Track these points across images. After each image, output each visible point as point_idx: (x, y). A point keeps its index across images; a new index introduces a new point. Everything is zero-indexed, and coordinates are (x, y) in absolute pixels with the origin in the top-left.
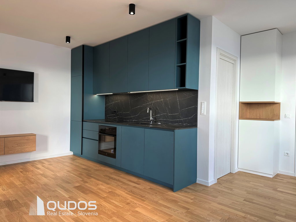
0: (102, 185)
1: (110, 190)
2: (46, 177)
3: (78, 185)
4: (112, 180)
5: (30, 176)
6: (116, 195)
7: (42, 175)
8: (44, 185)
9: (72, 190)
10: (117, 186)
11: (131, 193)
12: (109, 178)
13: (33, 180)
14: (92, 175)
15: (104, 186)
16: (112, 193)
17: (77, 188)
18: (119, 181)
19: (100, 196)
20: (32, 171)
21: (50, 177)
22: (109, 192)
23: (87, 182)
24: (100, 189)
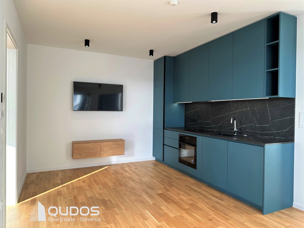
0: (183, 195)
1: (192, 202)
2: (133, 180)
3: (160, 192)
4: (193, 191)
5: (120, 178)
6: (197, 208)
7: (129, 178)
8: (131, 188)
9: (155, 197)
10: (198, 199)
11: (213, 209)
12: (190, 189)
13: (122, 182)
14: (173, 184)
15: (186, 197)
16: (194, 206)
17: (160, 195)
18: (200, 193)
19: (182, 207)
20: (122, 173)
21: (136, 181)
22: (191, 204)
23: (169, 191)
24: (181, 200)
